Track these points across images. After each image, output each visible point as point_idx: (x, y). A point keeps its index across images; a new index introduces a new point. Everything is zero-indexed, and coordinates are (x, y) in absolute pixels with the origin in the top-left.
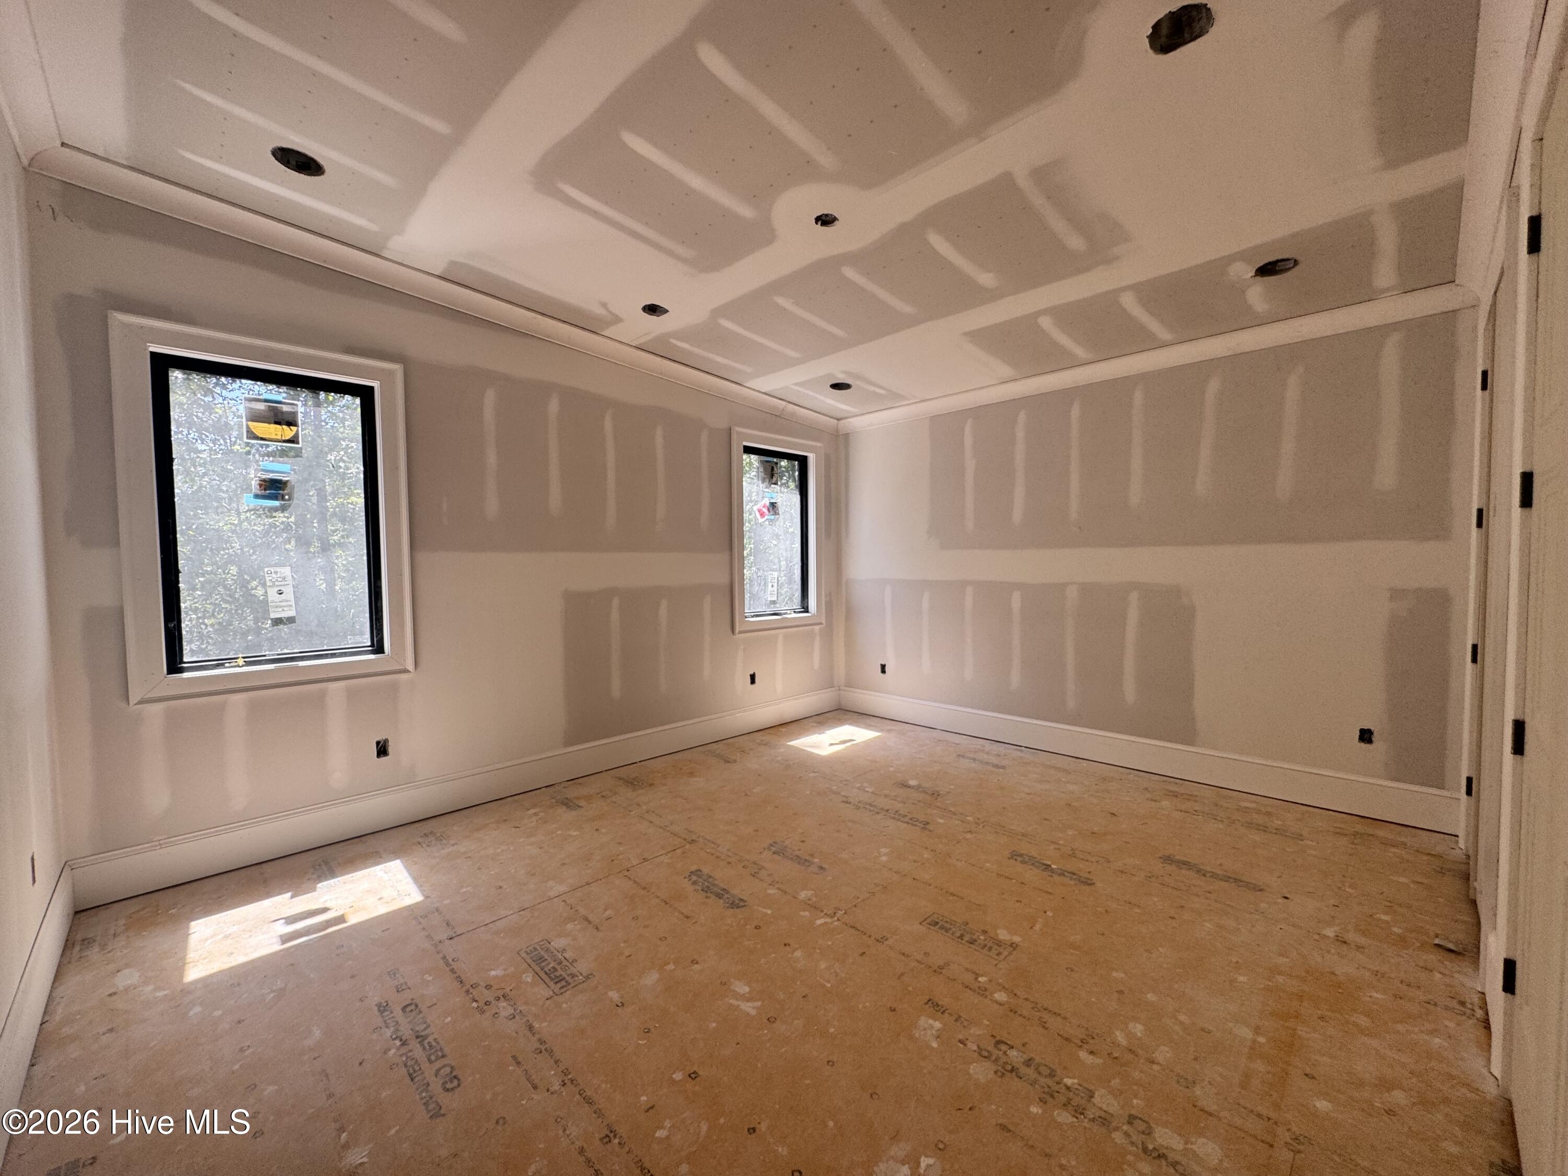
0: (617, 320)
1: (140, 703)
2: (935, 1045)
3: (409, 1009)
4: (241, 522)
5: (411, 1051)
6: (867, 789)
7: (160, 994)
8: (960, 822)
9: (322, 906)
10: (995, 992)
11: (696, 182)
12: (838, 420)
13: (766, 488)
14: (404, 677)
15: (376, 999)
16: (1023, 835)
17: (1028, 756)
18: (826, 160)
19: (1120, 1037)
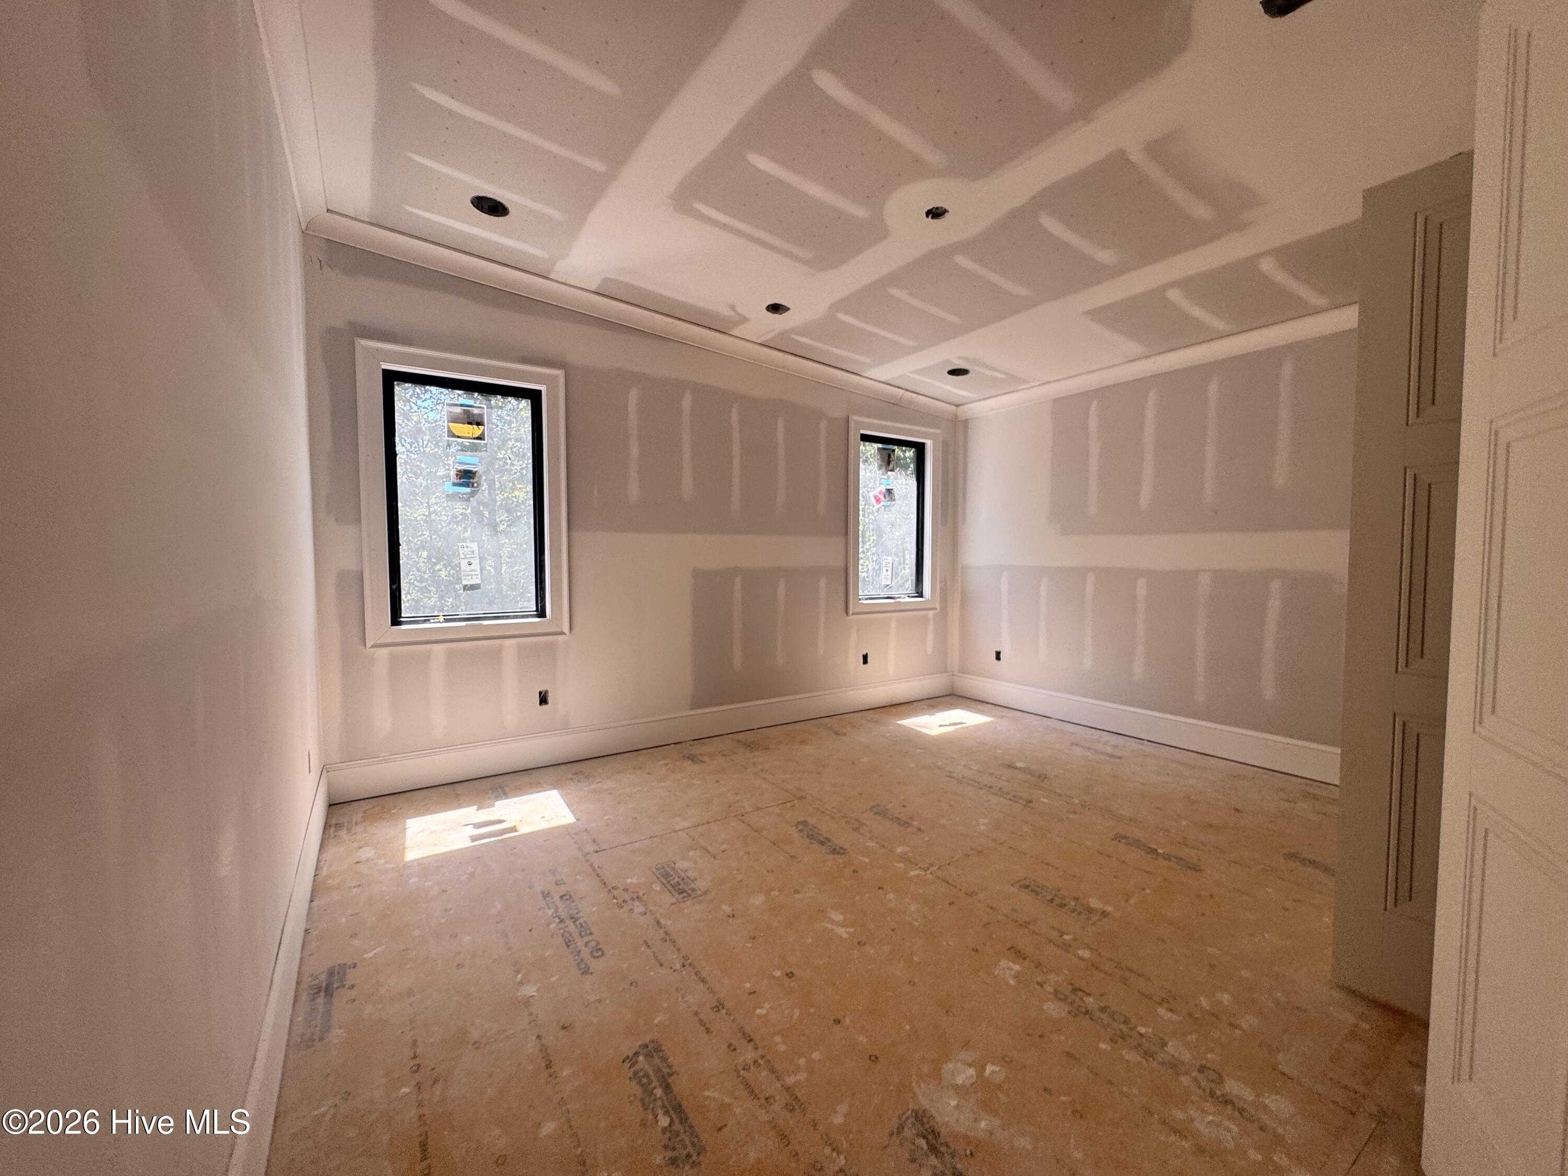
0: (744, 320)
1: (372, 647)
2: (1012, 982)
3: (565, 898)
4: (430, 513)
5: (567, 927)
6: (972, 767)
7: (388, 866)
8: (1065, 803)
9: (499, 818)
10: (1079, 949)
11: (814, 190)
12: (957, 406)
13: (883, 474)
14: (561, 638)
15: (540, 889)
16: (1131, 820)
17: (1149, 749)
18: (934, 158)
19: (1204, 1002)
